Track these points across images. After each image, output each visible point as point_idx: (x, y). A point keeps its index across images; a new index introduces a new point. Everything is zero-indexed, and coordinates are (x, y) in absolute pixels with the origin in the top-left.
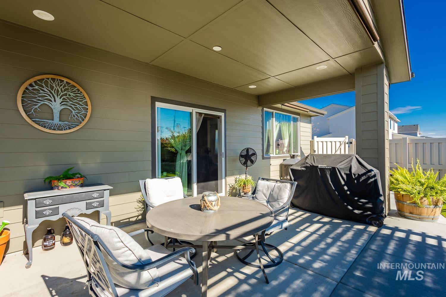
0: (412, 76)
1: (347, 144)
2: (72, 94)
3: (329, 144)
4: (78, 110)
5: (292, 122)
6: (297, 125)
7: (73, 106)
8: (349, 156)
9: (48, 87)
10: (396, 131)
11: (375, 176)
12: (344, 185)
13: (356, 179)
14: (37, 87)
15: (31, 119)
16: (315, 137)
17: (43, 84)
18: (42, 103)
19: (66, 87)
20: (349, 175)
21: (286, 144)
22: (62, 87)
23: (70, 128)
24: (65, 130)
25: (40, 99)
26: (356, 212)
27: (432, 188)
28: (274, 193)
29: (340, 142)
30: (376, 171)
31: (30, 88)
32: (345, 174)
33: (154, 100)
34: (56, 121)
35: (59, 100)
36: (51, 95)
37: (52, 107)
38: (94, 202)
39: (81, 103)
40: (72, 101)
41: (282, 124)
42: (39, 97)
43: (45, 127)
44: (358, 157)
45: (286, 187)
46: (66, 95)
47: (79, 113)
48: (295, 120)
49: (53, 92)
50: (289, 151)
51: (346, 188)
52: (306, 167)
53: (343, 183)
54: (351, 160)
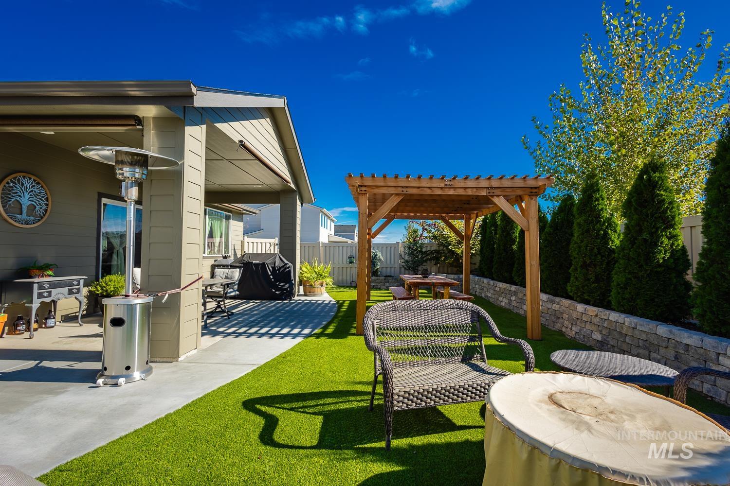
0: (315, 200)
1: (277, 245)
2: (37, 190)
3: (260, 245)
4: (41, 205)
5: (224, 220)
6: (229, 223)
7: (37, 202)
8: (274, 254)
9: (19, 184)
10: (332, 232)
11: (289, 267)
12: (271, 275)
13: (278, 270)
14: (11, 184)
15: (6, 213)
16: (246, 237)
17: (16, 182)
18: (15, 198)
19: (33, 184)
20: (274, 268)
21: (217, 245)
22: (30, 184)
23: (34, 223)
24: (30, 224)
25: (13, 195)
26: (277, 292)
27: (321, 275)
28: (228, 276)
29: (270, 243)
30: (290, 265)
31: (7, 185)
32: (271, 267)
33: (101, 195)
34: (24, 216)
35: (27, 196)
36: (22, 191)
37: (22, 203)
38: (73, 289)
39: (43, 199)
40: (37, 197)
41: (214, 222)
42: (13, 193)
43: (16, 221)
44: (280, 255)
45: (236, 271)
46: (32, 191)
47: (41, 208)
48: (228, 218)
49: (23, 189)
50: (219, 251)
51: (271, 277)
52: (243, 263)
53: (270, 274)
54: (276, 257)
